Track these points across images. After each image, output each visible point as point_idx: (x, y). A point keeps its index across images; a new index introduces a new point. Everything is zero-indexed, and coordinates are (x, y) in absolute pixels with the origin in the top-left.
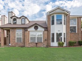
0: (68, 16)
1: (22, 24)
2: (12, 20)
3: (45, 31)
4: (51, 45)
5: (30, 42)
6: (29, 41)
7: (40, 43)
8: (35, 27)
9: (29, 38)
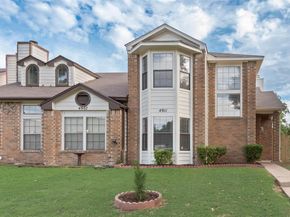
0: (197, 56)
1: (57, 86)
2: (23, 71)
3: (113, 112)
4: (141, 159)
5: (63, 149)
6: (58, 146)
7: (96, 153)
8: (78, 96)
9: (58, 135)
